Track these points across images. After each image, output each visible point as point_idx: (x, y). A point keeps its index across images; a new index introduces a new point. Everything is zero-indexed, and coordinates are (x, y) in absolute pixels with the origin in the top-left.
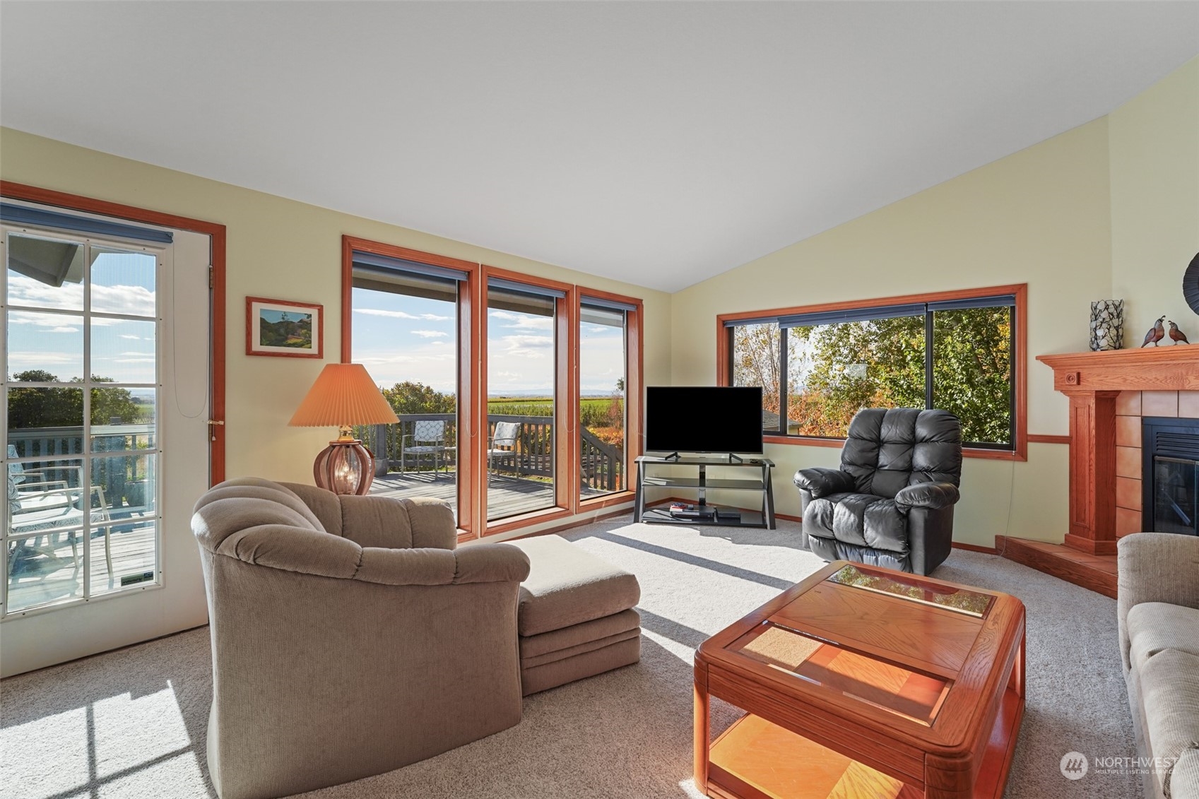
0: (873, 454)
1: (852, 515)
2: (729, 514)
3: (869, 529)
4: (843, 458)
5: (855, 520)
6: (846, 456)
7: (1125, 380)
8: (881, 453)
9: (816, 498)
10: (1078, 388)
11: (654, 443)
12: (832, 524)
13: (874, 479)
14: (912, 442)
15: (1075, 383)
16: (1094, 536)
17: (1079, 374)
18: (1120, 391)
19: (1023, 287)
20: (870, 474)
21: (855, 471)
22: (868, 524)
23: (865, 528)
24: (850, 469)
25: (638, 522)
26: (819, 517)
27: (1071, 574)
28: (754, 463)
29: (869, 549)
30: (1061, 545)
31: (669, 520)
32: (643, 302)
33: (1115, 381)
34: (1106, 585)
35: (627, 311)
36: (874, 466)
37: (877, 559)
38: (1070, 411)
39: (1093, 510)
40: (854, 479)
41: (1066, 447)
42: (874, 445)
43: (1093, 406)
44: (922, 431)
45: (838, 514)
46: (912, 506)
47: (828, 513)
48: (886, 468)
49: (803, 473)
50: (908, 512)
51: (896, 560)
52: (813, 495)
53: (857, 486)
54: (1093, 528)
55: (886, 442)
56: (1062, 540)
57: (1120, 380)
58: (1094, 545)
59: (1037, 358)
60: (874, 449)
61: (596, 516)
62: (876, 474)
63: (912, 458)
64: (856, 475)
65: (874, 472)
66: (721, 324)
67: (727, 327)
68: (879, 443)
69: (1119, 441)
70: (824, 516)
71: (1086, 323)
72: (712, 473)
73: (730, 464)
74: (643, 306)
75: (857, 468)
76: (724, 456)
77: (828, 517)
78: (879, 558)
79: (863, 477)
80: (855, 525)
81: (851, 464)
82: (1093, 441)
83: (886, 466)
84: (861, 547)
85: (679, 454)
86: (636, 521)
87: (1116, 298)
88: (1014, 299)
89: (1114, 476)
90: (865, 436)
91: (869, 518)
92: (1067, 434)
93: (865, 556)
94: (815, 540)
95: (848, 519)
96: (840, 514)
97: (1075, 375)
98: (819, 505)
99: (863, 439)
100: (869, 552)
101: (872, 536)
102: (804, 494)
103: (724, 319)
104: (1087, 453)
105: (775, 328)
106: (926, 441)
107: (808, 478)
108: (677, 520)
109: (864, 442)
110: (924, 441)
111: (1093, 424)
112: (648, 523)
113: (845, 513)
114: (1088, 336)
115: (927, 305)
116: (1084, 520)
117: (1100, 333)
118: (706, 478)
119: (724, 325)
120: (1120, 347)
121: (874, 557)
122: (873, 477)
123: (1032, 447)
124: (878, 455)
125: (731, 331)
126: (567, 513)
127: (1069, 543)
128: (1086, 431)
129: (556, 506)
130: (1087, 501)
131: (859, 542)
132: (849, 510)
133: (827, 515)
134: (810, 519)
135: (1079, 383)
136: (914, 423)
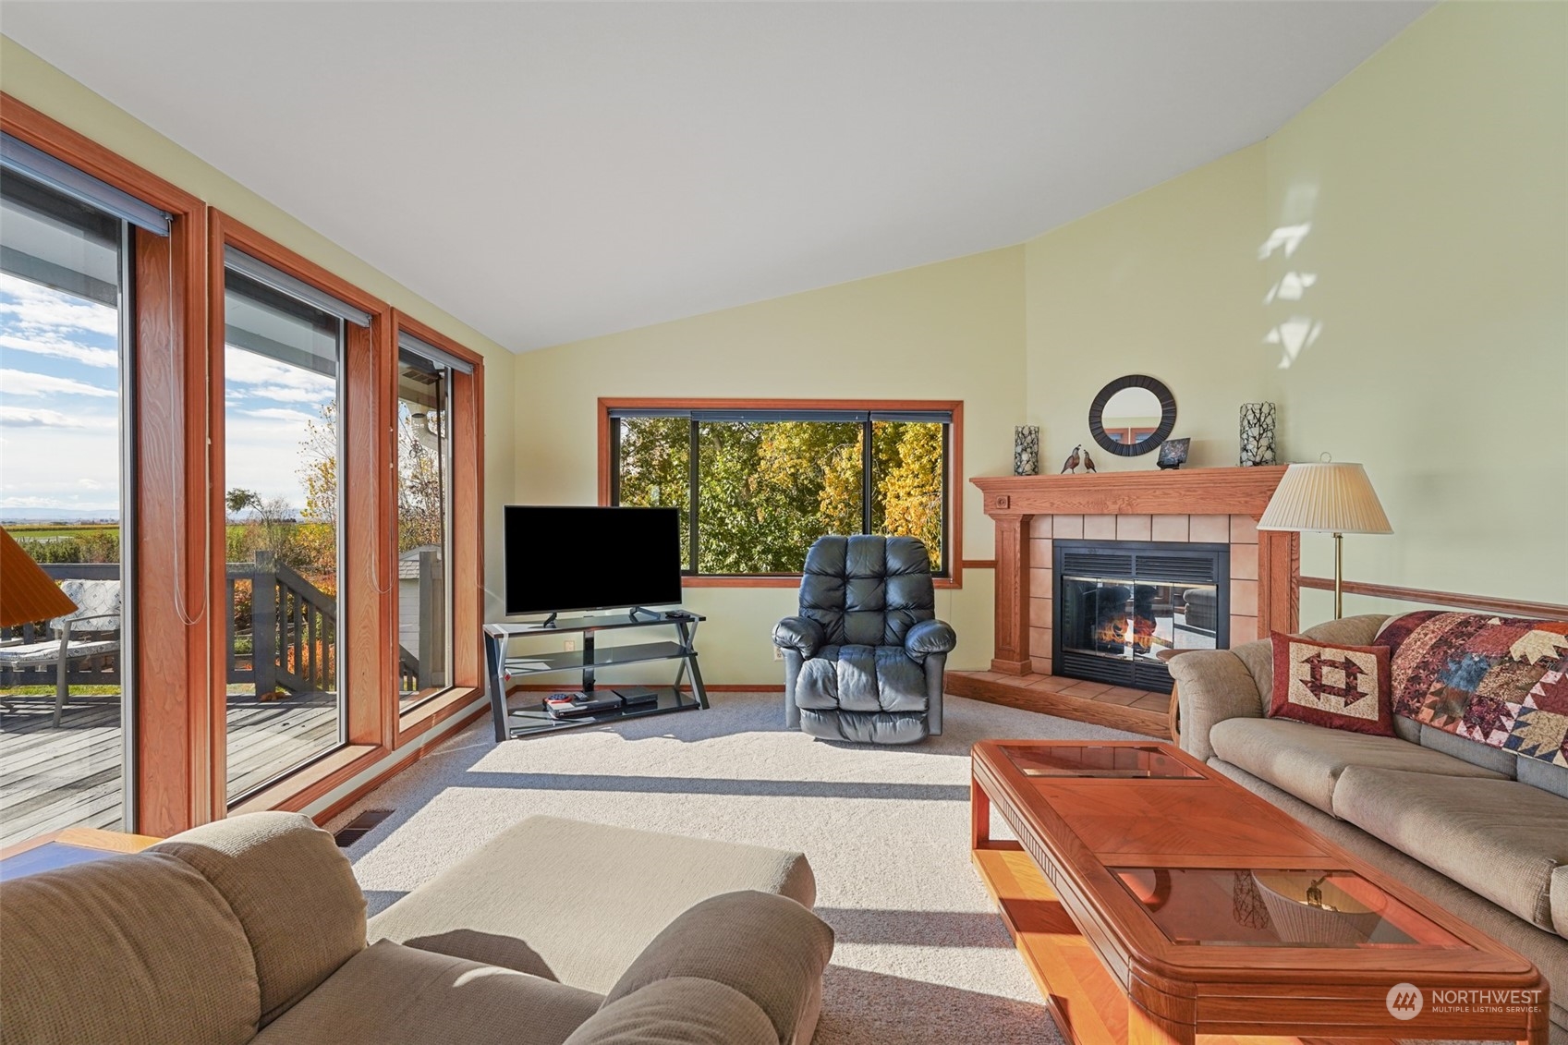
0: (839, 593)
1: (863, 675)
2: (642, 698)
3: (887, 690)
4: (802, 600)
5: (867, 680)
6: (808, 597)
7: (1052, 504)
8: (848, 592)
9: (809, 658)
10: (1008, 512)
11: (518, 602)
12: (837, 689)
13: (846, 625)
14: (882, 576)
15: (1006, 506)
16: (1018, 657)
17: (1009, 497)
18: (1033, 515)
19: (960, 405)
20: (839, 619)
21: (823, 616)
22: (884, 683)
23: (880, 688)
24: (814, 614)
25: (505, 740)
26: (820, 683)
27: (1017, 700)
28: (671, 617)
29: (884, 714)
30: (989, 671)
31: (551, 726)
32: (484, 359)
33: (1043, 505)
34: (1052, 705)
35: (453, 370)
36: (841, 607)
37: (894, 726)
38: (996, 535)
39: (1018, 633)
40: (823, 626)
41: (992, 571)
42: (838, 581)
43: (1019, 530)
44: (894, 563)
45: (844, 675)
46: (928, 654)
47: (831, 675)
48: (857, 609)
49: (784, 624)
50: (925, 660)
51: (918, 722)
52: (804, 655)
53: (828, 636)
54: (1018, 650)
55: (852, 578)
56: (989, 667)
57: (1048, 505)
58: (1019, 667)
59: (971, 480)
60: (840, 586)
61: (421, 745)
62: (847, 617)
63: (885, 593)
64: (824, 621)
65: (843, 615)
66: (605, 411)
67: (610, 417)
68: (844, 578)
69: (1032, 564)
70: (826, 681)
72: (603, 640)
73: (633, 623)
74: (483, 367)
75: (824, 612)
76: (626, 611)
77: (831, 680)
78: (898, 724)
79: (833, 624)
80: (868, 687)
81: (814, 607)
82: (1019, 564)
83: (856, 606)
84: (872, 713)
86: (500, 737)
87: (1031, 423)
88: (951, 416)
89: (1029, 597)
90: (830, 571)
91: (884, 675)
92: (993, 558)
93: (879, 725)
94: (813, 714)
95: (859, 680)
96: (846, 675)
97: (1006, 498)
98: (816, 665)
99: (827, 574)
100: (883, 717)
101: (892, 698)
102: (790, 654)
103: (608, 405)
104: (1013, 577)
106: (899, 574)
107: (797, 632)
108: (568, 721)
109: (828, 578)
110: (896, 574)
111: (1018, 547)
112: (521, 737)
113: (853, 673)
114: (1015, 460)
115: (869, 414)
116: (1009, 644)
117: (1022, 458)
118: (595, 648)
119: (609, 413)
120: (1036, 473)
121: (891, 723)
122: (844, 621)
123: (967, 573)
124: (845, 594)
125: (615, 424)
126: (380, 751)
127: (995, 668)
128: (1012, 554)
129: (348, 743)
130: (1013, 624)
131: (874, 706)
132: (858, 668)
133: (829, 680)
134: (808, 687)
135: (1009, 507)
136: (885, 553)
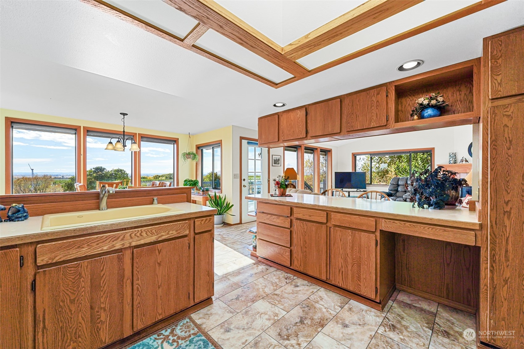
0: (396, 188)
4: (389, 189)
13: (397, 194)
17: (446, 169)
19: (434, 148)
20: (396, 192)
24: (391, 192)
28: (364, 191)
32: (332, 149)
40: (392, 194)
46: (407, 198)
50: (406, 199)
55: (400, 185)
59: (437, 165)
62: (398, 192)
64: (392, 193)
66: (352, 155)
67: (354, 156)
68: (398, 185)
71: (448, 157)
72: (352, 194)
73: (357, 191)
75: (393, 191)
76: (355, 190)
79: (394, 193)
81: (391, 190)
83: (400, 190)
85: (343, 189)
87: (455, 152)
88: (431, 151)
103: (354, 154)
105: (369, 156)
109: (394, 185)
114: (448, 160)
115: (410, 152)
117: (451, 160)
118: (350, 195)
120: (456, 163)
124: (398, 188)
125: (355, 157)
136: (407, 180)
